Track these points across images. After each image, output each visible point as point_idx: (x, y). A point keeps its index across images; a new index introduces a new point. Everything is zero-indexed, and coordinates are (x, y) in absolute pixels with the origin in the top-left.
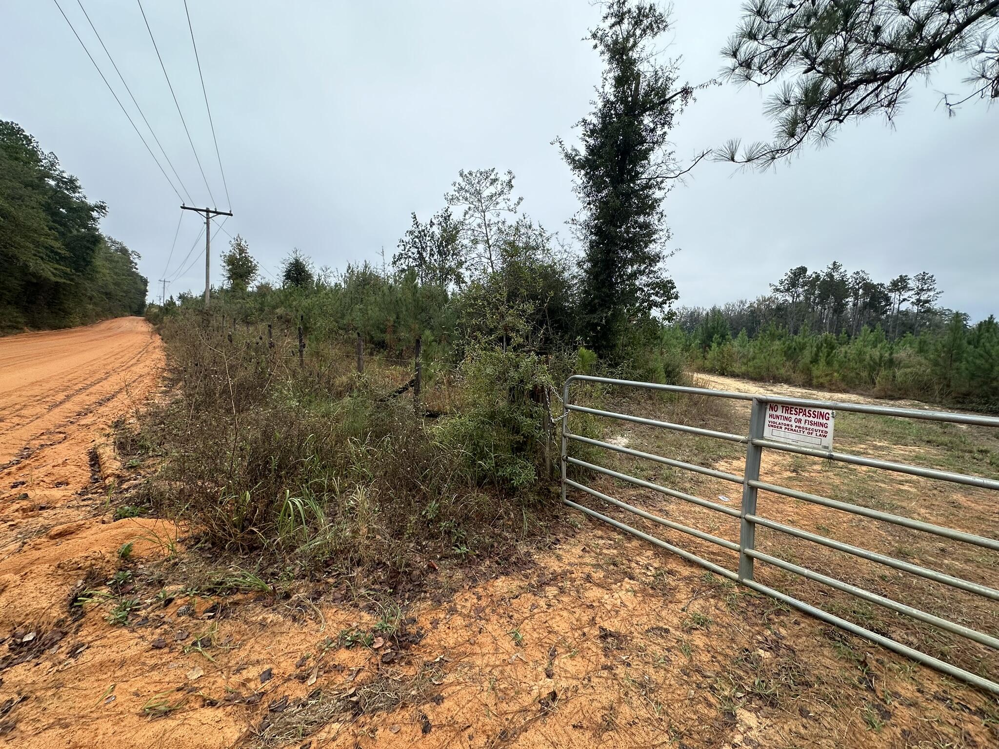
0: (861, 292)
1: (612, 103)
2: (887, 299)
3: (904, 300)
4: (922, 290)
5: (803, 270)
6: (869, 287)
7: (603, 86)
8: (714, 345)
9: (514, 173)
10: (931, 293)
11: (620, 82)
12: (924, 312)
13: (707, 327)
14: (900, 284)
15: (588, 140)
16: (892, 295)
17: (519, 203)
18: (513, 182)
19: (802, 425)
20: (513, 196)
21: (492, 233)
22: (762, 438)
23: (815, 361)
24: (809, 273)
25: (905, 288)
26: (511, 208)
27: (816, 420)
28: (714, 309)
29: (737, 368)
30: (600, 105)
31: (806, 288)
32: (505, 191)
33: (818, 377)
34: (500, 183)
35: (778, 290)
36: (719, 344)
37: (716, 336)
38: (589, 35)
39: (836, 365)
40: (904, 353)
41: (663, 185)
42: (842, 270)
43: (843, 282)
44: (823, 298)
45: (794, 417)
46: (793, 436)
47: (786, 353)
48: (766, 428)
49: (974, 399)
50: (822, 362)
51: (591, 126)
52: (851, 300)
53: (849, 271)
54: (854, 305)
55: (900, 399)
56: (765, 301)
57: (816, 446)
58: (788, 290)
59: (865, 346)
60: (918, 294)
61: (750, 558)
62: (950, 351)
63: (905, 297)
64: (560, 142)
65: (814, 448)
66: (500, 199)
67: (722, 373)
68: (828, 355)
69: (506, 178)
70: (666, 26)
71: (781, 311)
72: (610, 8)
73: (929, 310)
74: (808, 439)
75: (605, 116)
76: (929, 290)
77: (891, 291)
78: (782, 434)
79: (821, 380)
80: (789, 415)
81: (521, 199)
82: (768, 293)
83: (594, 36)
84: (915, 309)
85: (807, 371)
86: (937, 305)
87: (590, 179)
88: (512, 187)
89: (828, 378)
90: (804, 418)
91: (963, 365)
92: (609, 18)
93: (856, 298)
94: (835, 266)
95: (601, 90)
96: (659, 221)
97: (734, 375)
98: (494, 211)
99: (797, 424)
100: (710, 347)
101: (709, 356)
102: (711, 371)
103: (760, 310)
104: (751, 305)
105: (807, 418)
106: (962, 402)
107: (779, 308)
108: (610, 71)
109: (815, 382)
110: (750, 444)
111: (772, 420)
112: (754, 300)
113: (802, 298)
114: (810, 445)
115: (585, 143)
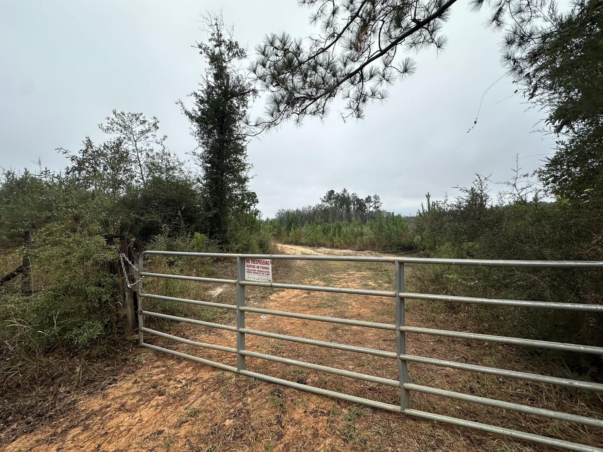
0: (356, 202)
1: (213, 87)
2: (365, 206)
3: (371, 206)
4: (376, 202)
5: (332, 192)
6: (358, 201)
7: (207, 77)
8: (292, 229)
9: (158, 119)
10: (379, 204)
11: (217, 77)
12: (378, 212)
13: (289, 219)
14: (368, 199)
15: (200, 106)
16: (366, 204)
17: (164, 139)
18: (158, 125)
19: (260, 269)
20: (159, 134)
21: (143, 157)
22: (245, 280)
23: (334, 235)
24: (335, 193)
25: (370, 201)
26: (158, 141)
27: (264, 266)
28: (297, 210)
29: (303, 240)
30: (205, 87)
31: (335, 200)
32: (152, 129)
33: (336, 243)
34: (147, 123)
35: (324, 201)
36: (294, 228)
37: (293, 224)
38: (196, 45)
39: (342, 237)
40: (366, 229)
41: (245, 139)
42: (347, 193)
43: (349, 198)
44: (341, 206)
45: (256, 265)
46: (256, 276)
47: (323, 232)
48: (246, 274)
49: (388, 248)
50: (337, 235)
51: (201, 98)
52: (352, 206)
53: (350, 192)
54: (354, 208)
55: (365, 250)
56: (319, 206)
57: (266, 281)
58: (328, 201)
59: (354, 227)
60: (375, 204)
61: (243, 356)
62: (379, 228)
63: (371, 205)
64: (182, 104)
65: (265, 282)
66: (149, 134)
67: (297, 243)
68: (339, 232)
69: (153, 121)
70: (246, 56)
71: (326, 211)
72: (212, 35)
73: (379, 211)
74: (263, 277)
75: (209, 94)
76: (378, 202)
77: (366, 202)
78: (252, 276)
79: (337, 244)
80: (254, 265)
81: (166, 137)
82: (320, 203)
83: (200, 47)
84: (374, 210)
85: (331, 240)
86: (381, 209)
87: (203, 129)
88: (158, 128)
89: (340, 243)
90: (260, 265)
91: (383, 234)
92: (213, 41)
93: (354, 206)
94: (345, 191)
95: (206, 79)
96: (244, 158)
97: (301, 245)
98: (144, 142)
99: (258, 269)
100: (290, 230)
101: (290, 235)
102: (290, 243)
103: (318, 211)
104: (314, 209)
105: (261, 265)
106: (385, 250)
107: (325, 210)
108: (211, 69)
109: (335, 245)
110: (238, 285)
111: (248, 268)
112: (315, 206)
113: (334, 205)
114: (264, 281)
115: (198, 107)
